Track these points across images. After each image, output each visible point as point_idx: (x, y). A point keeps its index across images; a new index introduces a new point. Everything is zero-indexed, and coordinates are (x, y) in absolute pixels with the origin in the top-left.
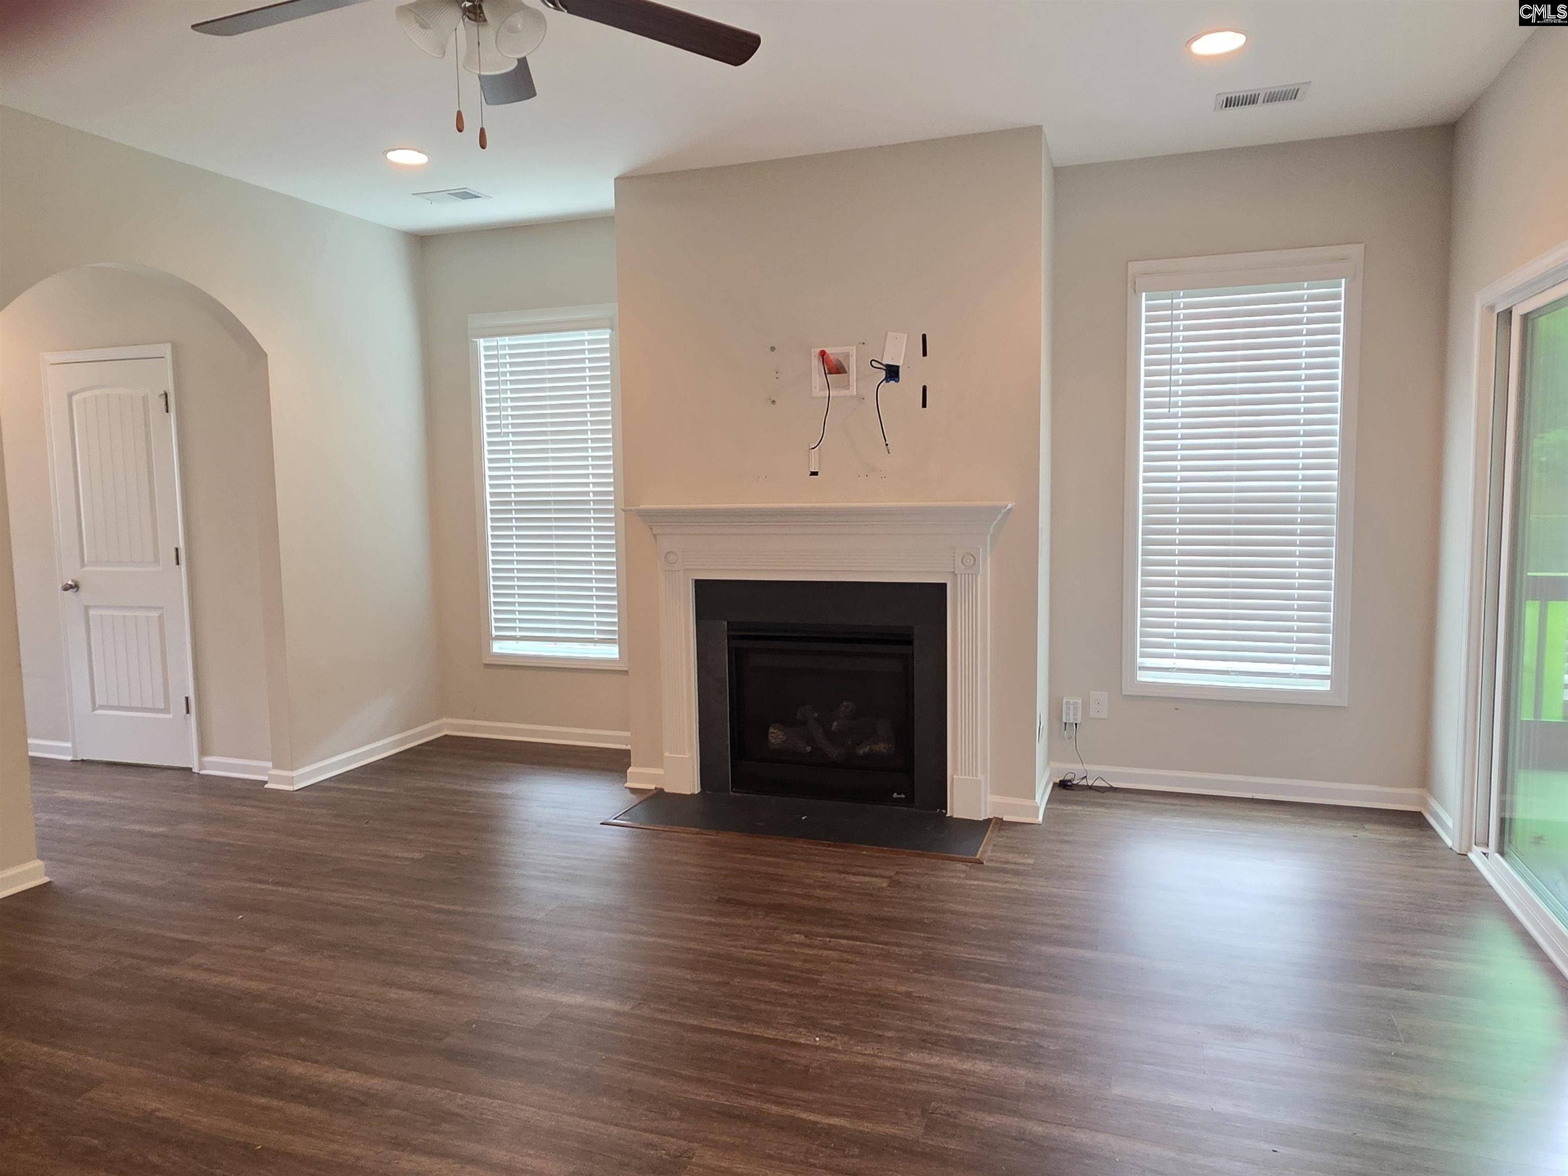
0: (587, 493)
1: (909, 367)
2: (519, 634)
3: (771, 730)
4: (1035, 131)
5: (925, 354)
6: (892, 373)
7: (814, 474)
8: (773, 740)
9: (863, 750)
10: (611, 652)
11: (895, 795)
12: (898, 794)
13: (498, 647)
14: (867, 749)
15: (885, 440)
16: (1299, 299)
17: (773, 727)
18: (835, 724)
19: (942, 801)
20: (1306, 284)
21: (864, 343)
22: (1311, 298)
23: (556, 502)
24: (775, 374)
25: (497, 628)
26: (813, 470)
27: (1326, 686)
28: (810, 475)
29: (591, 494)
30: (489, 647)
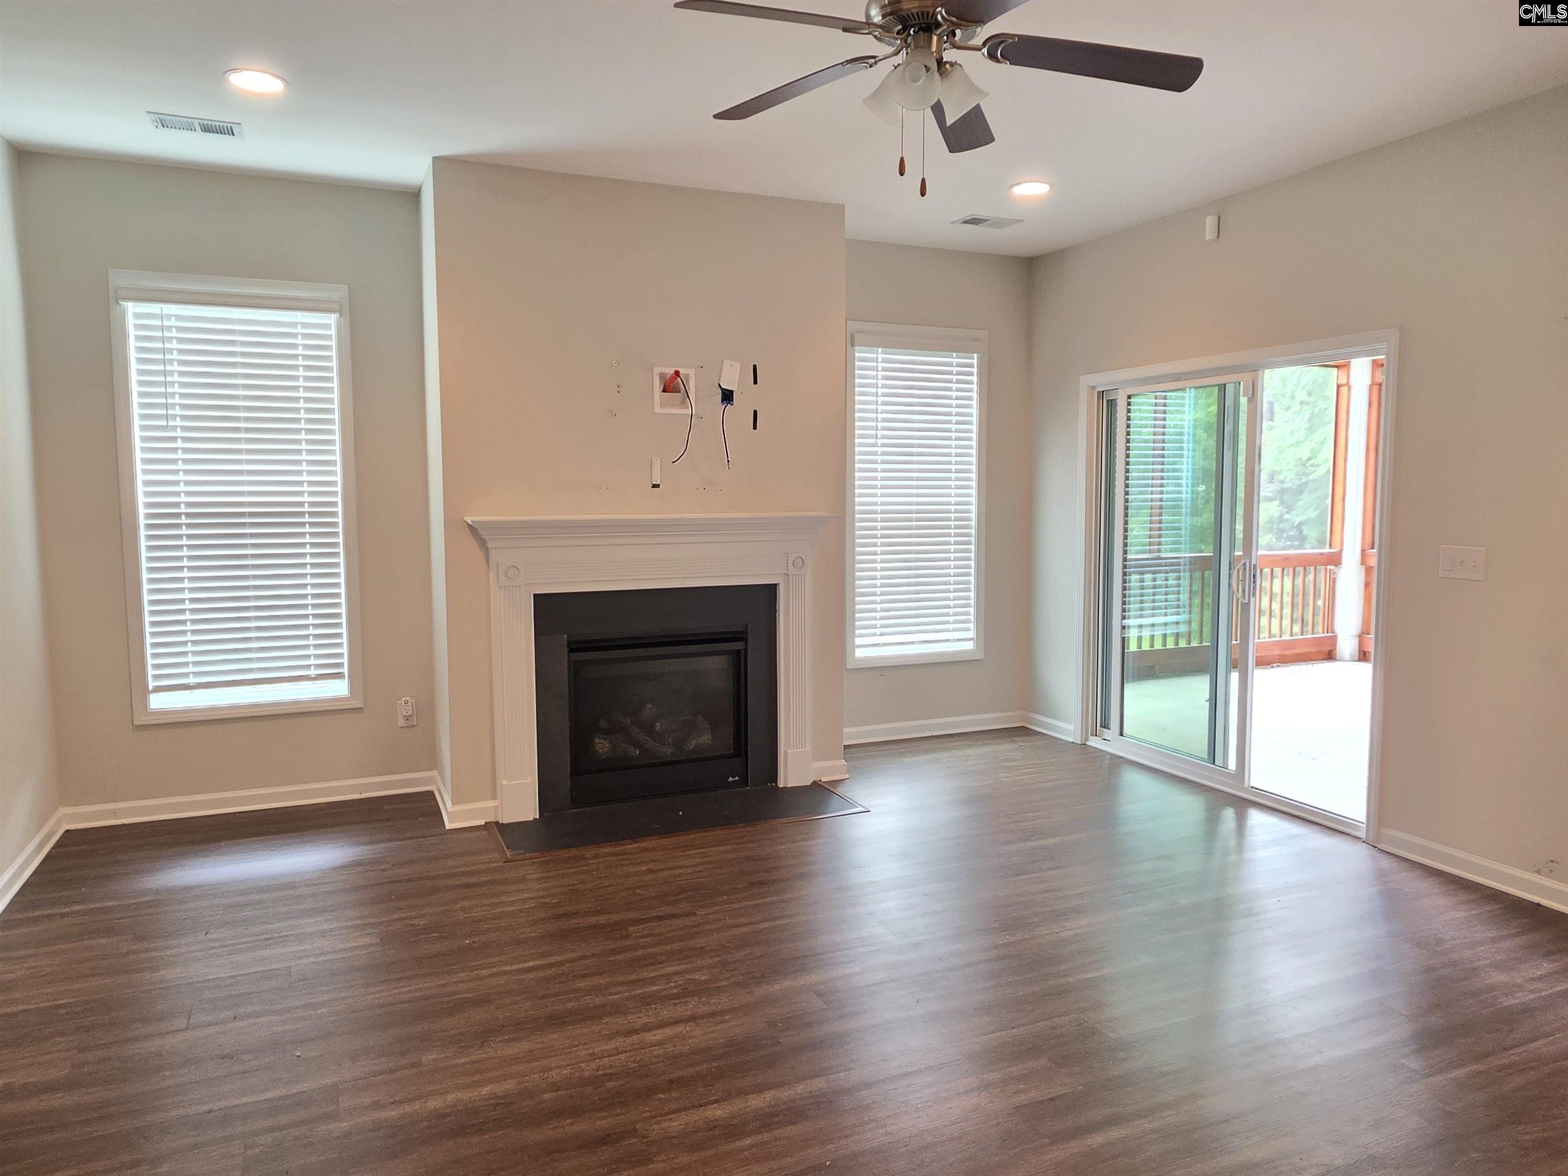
0: (301, 504)
1: (742, 393)
2: (192, 680)
3: (597, 741)
4: (839, 209)
5: (755, 382)
6: (727, 396)
7: (655, 486)
8: (601, 751)
9: (692, 744)
10: (339, 689)
11: (731, 779)
12: (733, 778)
13: (158, 702)
14: (693, 744)
15: (728, 457)
16: (951, 365)
17: (598, 737)
18: (658, 724)
19: (774, 776)
20: (954, 354)
21: (702, 367)
22: (958, 365)
23: (252, 515)
24: (617, 388)
25: (156, 677)
26: (654, 483)
27: (970, 646)
28: (652, 487)
29: (306, 505)
30: (145, 702)
